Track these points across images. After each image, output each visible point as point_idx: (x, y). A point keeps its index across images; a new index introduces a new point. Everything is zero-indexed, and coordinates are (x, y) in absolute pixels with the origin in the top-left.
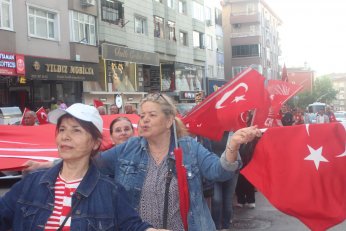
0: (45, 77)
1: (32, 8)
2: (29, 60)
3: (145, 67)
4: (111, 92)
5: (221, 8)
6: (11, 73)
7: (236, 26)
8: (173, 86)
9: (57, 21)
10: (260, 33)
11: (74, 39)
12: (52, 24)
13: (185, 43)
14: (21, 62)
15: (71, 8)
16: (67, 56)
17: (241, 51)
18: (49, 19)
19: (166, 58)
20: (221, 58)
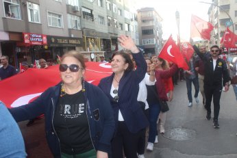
0: (57, 45)
1: (50, 13)
2: (49, 38)
3: (104, 40)
4: (89, 52)
5: (137, 13)
6: (40, 44)
7: (144, 21)
8: (117, 48)
9: (62, 19)
10: (154, 24)
11: (70, 27)
12: (59, 20)
13: (122, 29)
14: (45, 38)
15: (68, 13)
16: (67, 35)
17: (146, 32)
18: (58, 18)
19: (113, 35)
20: (138, 35)
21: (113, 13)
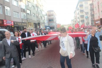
0: (17, 26)
1: (14, 11)
2: (14, 22)
4: (29, 29)
5: (47, 12)
6: (11, 25)
7: (49, 16)
8: (40, 27)
9: (19, 14)
10: (54, 17)
11: (22, 18)
12: (18, 15)
14: (12, 23)
15: (21, 12)
16: (21, 22)
17: (50, 20)
18: (17, 14)
21: (38, 12)
